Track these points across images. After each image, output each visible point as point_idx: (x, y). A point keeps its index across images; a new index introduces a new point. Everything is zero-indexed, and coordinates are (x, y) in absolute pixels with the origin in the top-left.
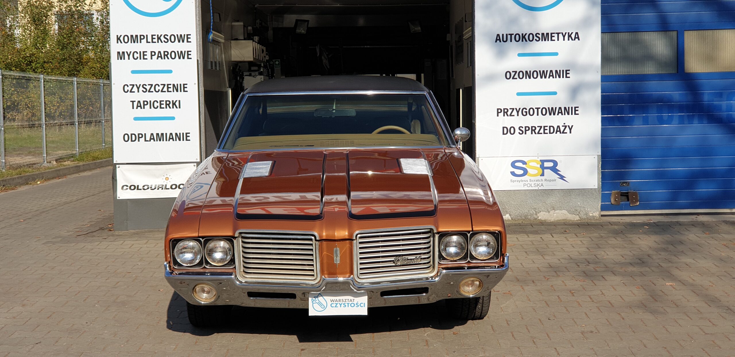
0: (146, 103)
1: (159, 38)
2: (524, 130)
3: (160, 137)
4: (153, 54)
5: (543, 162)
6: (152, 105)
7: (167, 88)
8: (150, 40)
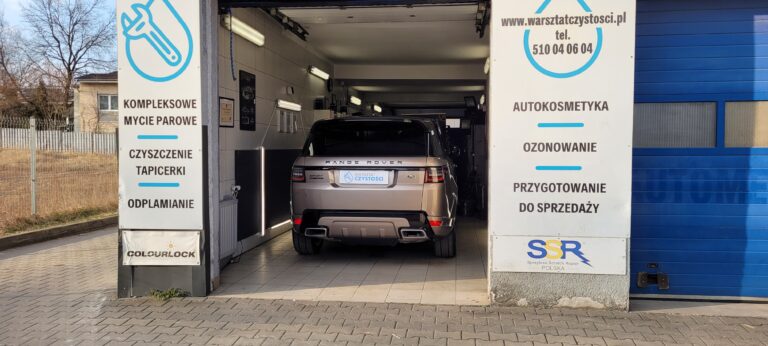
0: (151, 169)
1: (165, 104)
2: (543, 208)
3: (164, 204)
4: (159, 119)
5: (564, 243)
6: (156, 170)
7: (172, 154)
8: (156, 105)
